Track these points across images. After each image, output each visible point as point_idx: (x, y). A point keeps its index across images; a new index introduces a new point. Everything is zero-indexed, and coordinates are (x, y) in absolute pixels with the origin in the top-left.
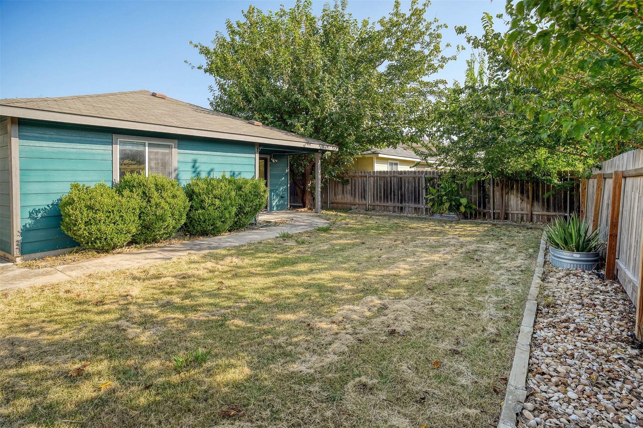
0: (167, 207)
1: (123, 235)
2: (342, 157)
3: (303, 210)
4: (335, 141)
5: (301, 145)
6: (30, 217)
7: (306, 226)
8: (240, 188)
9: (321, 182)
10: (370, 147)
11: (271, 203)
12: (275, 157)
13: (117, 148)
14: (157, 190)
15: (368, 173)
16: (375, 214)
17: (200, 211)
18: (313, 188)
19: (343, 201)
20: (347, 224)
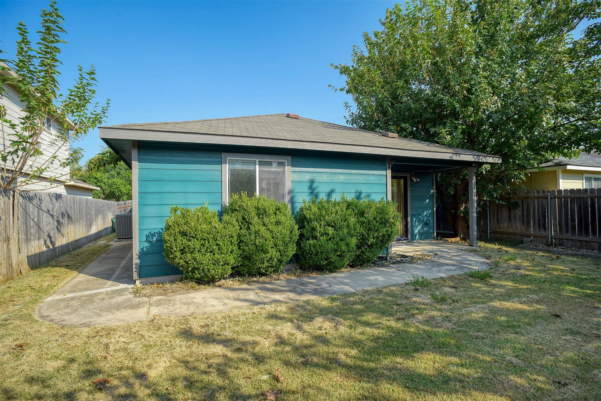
0: (268, 236)
1: (221, 267)
2: (506, 173)
3: (453, 240)
4: (496, 151)
5: (447, 156)
6: (147, 241)
7: (453, 265)
8: (362, 213)
9: (478, 205)
10: (551, 158)
11: (413, 231)
12: (417, 176)
13: (226, 168)
14: (258, 215)
15: (549, 192)
16: (565, 252)
17: (311, 242)
18: (467, 212)
19: (510, 230)
20: (518, 268)
